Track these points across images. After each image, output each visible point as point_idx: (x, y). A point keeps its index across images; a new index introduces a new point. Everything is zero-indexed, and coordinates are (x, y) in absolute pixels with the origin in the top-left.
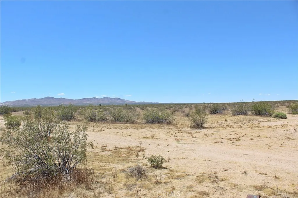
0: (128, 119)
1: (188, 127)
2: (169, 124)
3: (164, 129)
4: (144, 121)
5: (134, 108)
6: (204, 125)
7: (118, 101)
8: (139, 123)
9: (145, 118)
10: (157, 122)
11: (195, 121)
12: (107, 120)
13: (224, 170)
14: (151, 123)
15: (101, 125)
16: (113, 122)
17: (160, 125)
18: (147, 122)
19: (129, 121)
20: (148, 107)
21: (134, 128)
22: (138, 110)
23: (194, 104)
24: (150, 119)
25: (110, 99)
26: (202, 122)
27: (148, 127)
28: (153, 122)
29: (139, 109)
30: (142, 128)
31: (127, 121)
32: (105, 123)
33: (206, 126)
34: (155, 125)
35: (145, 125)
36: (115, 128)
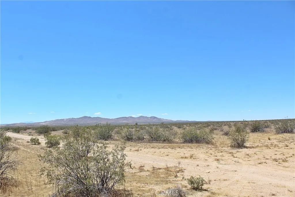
1: (228, 147)
2: (208, 143)
3: (203, 148)
4: (182, 140)
5: (171, 127)
6: (245, 144)
7: (154, 120)
8: (177, 143)
9: (183, 138)
10: (195, 142)
11: (235, 140)
12: (143, 139)
13: (272, 194)
14: (189, 142)
15: (138, 144)
16: (150, 141)
17: (199, 144)
18: (185, 142)
19: (167, 140)
20: (185, 126)
21: (171, 147)
22: (175, 129)
23: (233, 122)
24: (188, 138)
25: (146, 117)
26: (243, 141)
27: (186, 147)
28: (191, 141)
29: (176, 127)
30: (179, 148)
31: (165, 140)
32: (141, 142)
33: (247, 146)
34: (193, 144)
35: (183, 144)
36: (153, 148)
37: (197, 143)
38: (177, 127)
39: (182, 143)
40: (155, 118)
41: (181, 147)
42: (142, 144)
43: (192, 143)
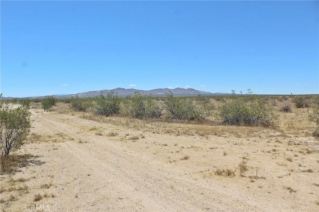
0: (194, 116)
1: (307, 135)
2: (266, 125)
3: (260, 137)
4: (221, 120)
5: (208, 99)
8: (212, 123)
9: (222, 115)
10: (243, 122)
12: (160, 116)
14: (233, 124)
15: (146, 125)
16: (168, 120)
17: (250, 128)
18: (225, 122)
19: (195, 118)
20: (225, 99)
24: (230, 116)
28: (236, 121)
29: (214, 100)
30: (216, 134)
31: (192, 119)
32: (154, 121)
34: (240, 127)
35: (222, 127)
36: (168, 132)
37: (247, 126)
38: (216, 99)
39: (220, 125)
40: (192, 90)
41: (219, 132)
42: (154, 123)
43: (239, 125)
